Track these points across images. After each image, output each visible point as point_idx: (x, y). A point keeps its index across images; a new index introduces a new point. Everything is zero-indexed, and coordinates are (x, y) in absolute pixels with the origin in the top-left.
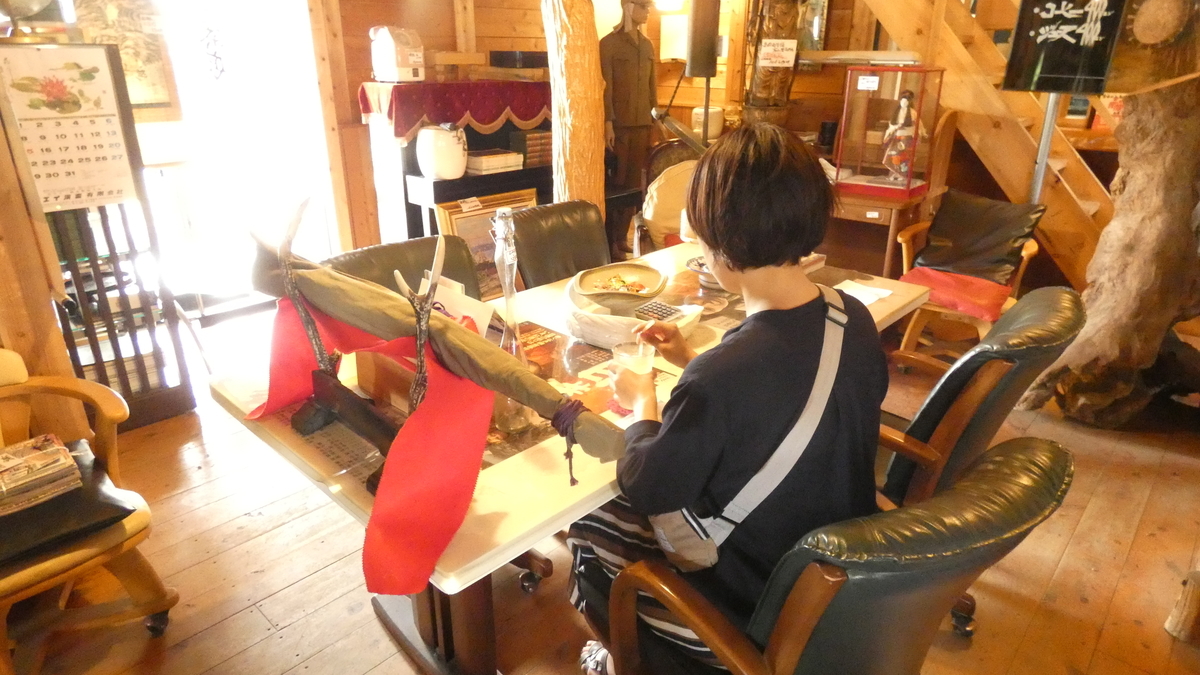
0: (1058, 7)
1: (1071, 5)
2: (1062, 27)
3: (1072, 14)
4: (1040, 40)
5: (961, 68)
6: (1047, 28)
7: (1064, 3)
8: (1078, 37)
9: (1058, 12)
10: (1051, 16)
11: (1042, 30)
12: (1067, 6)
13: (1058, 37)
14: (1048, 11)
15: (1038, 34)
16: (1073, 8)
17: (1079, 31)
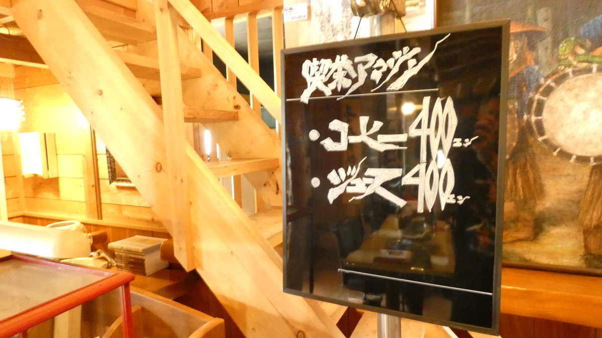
0: (354, 131)
1: (378, 125)
2: (370, 172)
3: (383, 143)
4: (332, 195)
5: (225, 230)
6: (341, 171)
7: (364, 120)
8: (410, 193)
9: (354, 139)
10: (342, 146)
11: (333, 177)
12: (369, 126)
13: (368, 192)
14: (336, 137)
15: (327, 185)
16: (383, 131)
17: (408, 180)
